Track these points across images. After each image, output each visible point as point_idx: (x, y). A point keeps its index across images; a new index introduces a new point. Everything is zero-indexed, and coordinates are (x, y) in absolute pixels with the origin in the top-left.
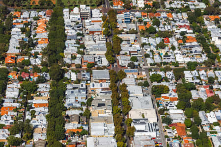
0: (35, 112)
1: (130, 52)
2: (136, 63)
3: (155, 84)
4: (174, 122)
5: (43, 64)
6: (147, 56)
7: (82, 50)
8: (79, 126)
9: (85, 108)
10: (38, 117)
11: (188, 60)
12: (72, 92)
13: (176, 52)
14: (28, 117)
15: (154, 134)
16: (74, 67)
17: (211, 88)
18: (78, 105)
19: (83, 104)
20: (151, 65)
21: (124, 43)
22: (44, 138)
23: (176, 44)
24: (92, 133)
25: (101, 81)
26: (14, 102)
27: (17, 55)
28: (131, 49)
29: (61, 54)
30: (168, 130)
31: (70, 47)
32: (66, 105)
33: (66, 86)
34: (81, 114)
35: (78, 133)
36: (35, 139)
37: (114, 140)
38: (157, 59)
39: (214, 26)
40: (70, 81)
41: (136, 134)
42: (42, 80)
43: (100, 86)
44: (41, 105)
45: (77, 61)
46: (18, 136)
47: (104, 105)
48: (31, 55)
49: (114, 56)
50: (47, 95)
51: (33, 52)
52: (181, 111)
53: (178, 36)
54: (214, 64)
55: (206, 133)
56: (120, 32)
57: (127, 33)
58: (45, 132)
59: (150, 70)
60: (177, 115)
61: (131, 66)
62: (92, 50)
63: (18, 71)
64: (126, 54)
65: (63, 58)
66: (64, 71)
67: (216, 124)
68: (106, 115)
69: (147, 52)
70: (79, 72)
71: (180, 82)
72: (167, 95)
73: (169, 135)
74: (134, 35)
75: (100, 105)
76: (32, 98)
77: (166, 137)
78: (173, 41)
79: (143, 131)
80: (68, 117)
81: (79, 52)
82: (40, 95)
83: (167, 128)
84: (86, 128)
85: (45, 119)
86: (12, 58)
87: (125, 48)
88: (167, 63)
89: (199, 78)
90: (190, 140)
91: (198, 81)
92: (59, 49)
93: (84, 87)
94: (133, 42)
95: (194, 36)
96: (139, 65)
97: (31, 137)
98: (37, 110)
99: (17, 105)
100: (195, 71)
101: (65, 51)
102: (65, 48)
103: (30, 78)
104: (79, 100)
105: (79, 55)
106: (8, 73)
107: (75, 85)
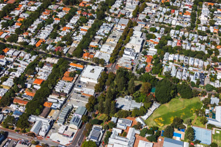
0: (79, 32)
1: (148, 14)
2: (147, 20)
3: (151, 33)
4: (148, 54)
5: (98, 10)
6: (156, 17)
7: (122, 7)
8: (97, 45)
9: (106, 36)
10: (79, 36)
11: (178, 24)
12: (104, 27)
13: (174, 18)
14: (75, 35)
15: (133, 58)
16: (113, 15)
17: (182, 42)
18: (103, 35)
19: (106, 34)
20: (156, 22)
21: (147, 8)
22: (76, 46)
23: (177, 14)
24: (101, 50)
25: (123, 25)
26: (72, 25)
27: (87, 3)
28: (150, 12)
29: (110, 7)
30: (143, 58)
31: (117, 4)
32: (97, 33)
33: (103, 23)
34: (102, 39)
35: (95, 48)
36: (72, 46)
37: (109, 56)
38: (161, 20)
39: (207, 9)
40: (106, 22)
41: (124, 55)
42: (92, 18)
43: (120, 27)
44: (84, 30)
45: (116, 12)
46: (64, 42)
47: (116, 37)
48: (95, 4)
49: (139, 14)
50: (90, 26)
51: (96, 3)
52: (156, 50)
53: (181, 10)
54: (192, 30)
55: (163, 64)
56: (149, 2)
57: (153, 3)
58: (78, 43)
59: (153, 25)
60: (152, 51)
61: (144, 20)
62: (127, 8)
63: (83, 10)
64: (144, 14)
65: (109, 9)
66: (106, 16)
67: (171, 61)
68: (114, 42)
69: (157, 16)
70: (114, 18)
71: (166, 35)
72: (154, 40)
73: (142, 60)
74: (155, 5)
75: (113, 37)
76: (82, 26)
77: (140, 61)
78: (177, 12)
79: (128, 55)
80: (95, 39)
81: (120, 8)
82: (87, 25)
83: (143, 57)
84: (100, 46)
85: (82, 37)
86: (83, 3)
87: (147, 10)
88: (165, 24)
89: (178, 35)
90: (152, 66)
91: (176, 36)
92: (109, 4)
93: (112, 26)
94: (153, 8)
95: (190, 12)
96: (149, 21)
97: (71, 44)
98: (81, 32)
99: (72, 27)
100: (178, 31)
101: (113, 6)
102: (114, 4)
103: (87, 15)
104: (105, 32)
105: (119, 9)
106: (77, 10)
107: (108, 24)
